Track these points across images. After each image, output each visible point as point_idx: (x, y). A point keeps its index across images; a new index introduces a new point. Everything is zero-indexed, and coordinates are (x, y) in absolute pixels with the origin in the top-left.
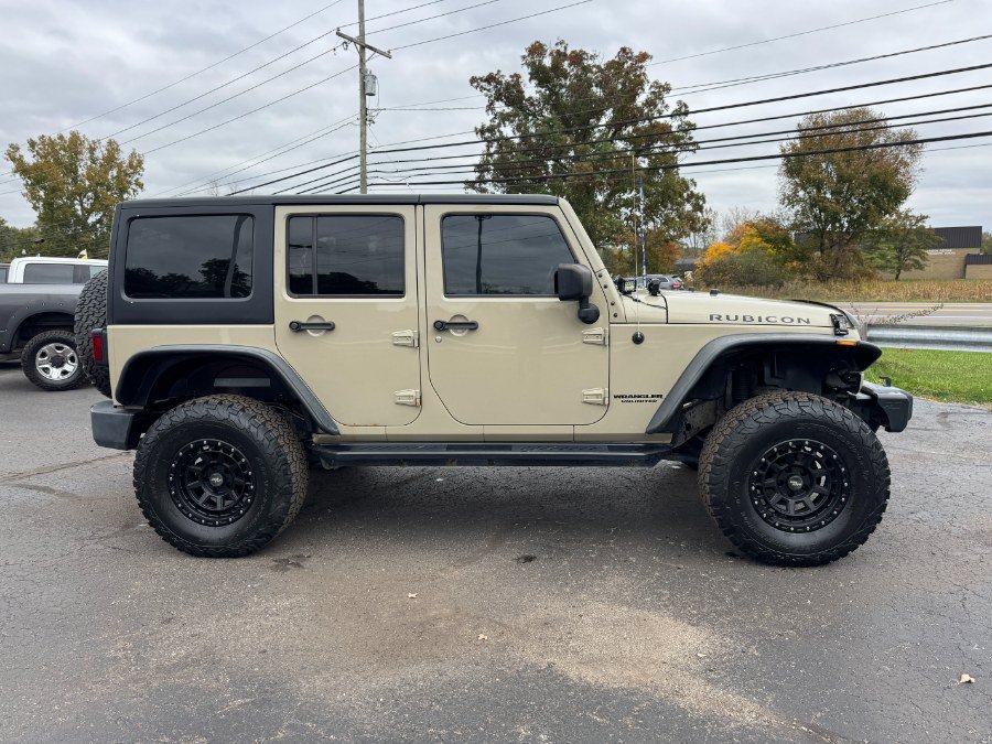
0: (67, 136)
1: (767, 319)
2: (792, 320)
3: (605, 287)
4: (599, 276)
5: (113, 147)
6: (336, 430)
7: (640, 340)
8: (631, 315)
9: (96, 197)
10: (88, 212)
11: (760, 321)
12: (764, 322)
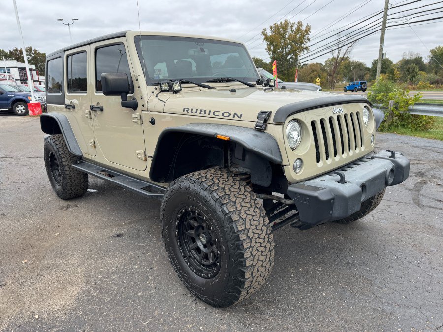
0: (283, 22)
1: (214, 113)
2: (230, 114)
3: (139, 87)
4: (137, 80)
5: (300, 24)
6: (81, 155)
7: (153, 122)
8: (150, 106)
9: (292, 47)
10: (288, 54)
11: (209, 114)
12: (212, 115)
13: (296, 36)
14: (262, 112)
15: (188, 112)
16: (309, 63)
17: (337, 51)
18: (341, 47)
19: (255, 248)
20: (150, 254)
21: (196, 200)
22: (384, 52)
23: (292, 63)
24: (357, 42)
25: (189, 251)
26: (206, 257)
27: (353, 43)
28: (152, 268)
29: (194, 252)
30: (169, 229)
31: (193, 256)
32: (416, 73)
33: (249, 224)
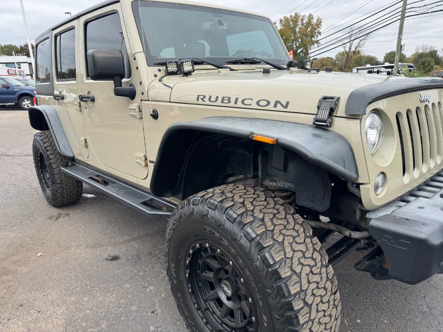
0: (293, 15)
1: (243, 102)
2: (269, 103)
3: (137, 68)
4: (135, 59)
5: (311, 17)
6: (72, 155)
7: (155, 116)
8: (152, 94)
9: (302, 41)
10: (298, 48)
11: (236, 103)
12: (239, 104)
13: (307, 29)
14: (325, 98)
15: (204, 101)
16: (319, 57)
17: (348, 45)
18: (353, 40)
19: (317, 320)
20: (152, 288)
21: (217, 235)
22: (402, 43)
23: (302, 57)
24: (370, 34)
25: (205, 301)
26: (231, 313)
27: (365, 36)
28: (153, 312)
29: (212, 304)
30: (177, 267)
31: (211, 308)
32: (432, 66)
33: (306, 281)
